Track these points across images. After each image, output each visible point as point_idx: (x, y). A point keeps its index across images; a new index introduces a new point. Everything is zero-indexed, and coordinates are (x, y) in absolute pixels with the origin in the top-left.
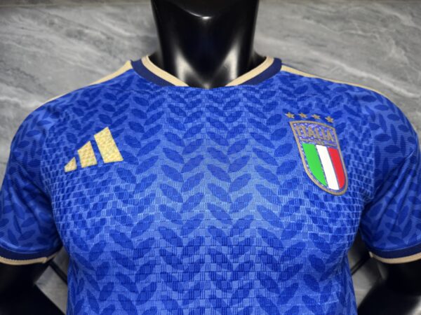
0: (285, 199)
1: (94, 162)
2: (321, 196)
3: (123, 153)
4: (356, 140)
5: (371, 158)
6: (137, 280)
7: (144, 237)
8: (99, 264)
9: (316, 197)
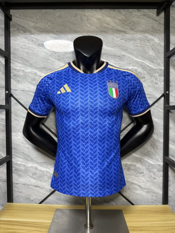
0: (104, 99)
1: (65, 92)
2: (112, 99)
3: (71, 90)
4: (123, 86)
5: (127, 90)
6: (76, 115)
7: (77, 107)
8: (68, 112)
9: (111, 99)
